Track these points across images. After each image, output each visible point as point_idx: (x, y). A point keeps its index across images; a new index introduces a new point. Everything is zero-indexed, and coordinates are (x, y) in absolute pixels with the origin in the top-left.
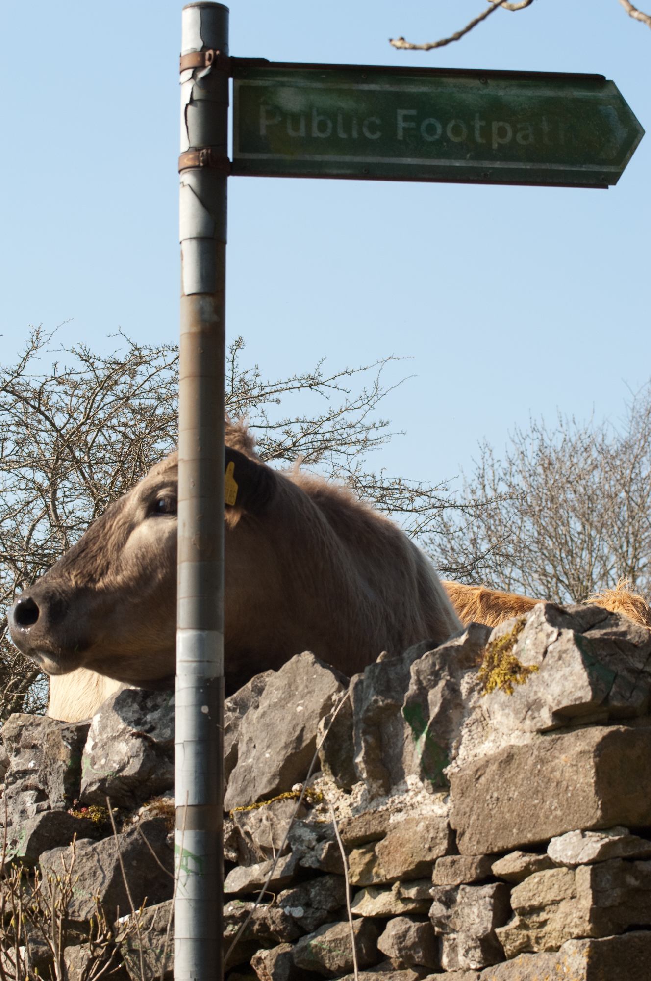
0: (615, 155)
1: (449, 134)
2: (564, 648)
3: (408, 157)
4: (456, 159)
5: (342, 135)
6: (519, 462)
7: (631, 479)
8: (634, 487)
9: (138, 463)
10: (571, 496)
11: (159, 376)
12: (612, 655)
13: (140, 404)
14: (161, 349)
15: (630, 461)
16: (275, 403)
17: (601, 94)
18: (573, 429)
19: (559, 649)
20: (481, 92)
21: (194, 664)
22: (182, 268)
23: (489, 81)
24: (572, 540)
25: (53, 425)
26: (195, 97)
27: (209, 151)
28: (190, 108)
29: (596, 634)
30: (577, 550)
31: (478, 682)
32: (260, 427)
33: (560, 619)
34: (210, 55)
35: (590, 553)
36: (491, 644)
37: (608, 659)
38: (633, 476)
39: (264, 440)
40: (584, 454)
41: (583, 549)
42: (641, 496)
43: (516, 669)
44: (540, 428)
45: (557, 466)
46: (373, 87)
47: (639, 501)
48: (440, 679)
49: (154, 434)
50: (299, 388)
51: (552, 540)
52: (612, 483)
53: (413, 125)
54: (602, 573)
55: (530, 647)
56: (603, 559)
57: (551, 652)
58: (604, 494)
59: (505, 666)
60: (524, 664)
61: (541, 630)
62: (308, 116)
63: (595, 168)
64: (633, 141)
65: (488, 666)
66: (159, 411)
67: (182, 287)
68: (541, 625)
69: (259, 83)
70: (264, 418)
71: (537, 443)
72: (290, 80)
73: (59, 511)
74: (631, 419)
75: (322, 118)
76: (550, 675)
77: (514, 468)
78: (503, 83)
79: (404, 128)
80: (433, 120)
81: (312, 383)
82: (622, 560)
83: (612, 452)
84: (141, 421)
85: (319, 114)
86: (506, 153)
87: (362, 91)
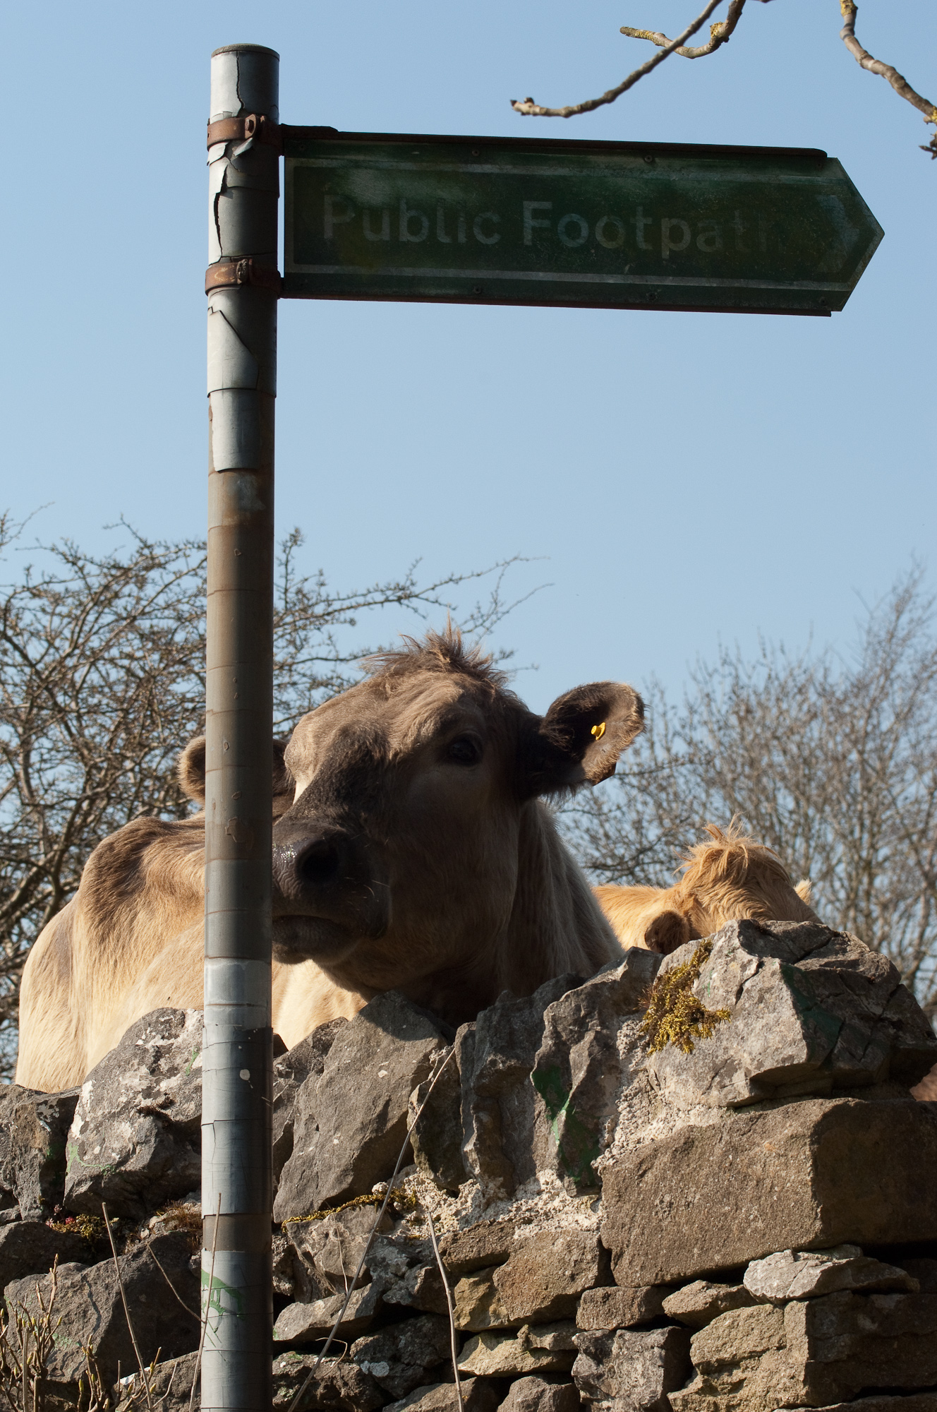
0: (840, 266)
1: (599, 237)
2: (767, 985)
3: (539, 270)
4: (610, 272)
5: (444, 239)
6: (703, 709)
7: (867, 734)
8: (870, 745)
9: (149, 713)
10: (778, 758)
11: (179, 585)
12: (837, 995)
13: (152, 627)
14: (182, 546)
15: (863, 707)
16: (348, 626)
17: (820, 179)
18: (781, 662)
19: (760, 985)
20: (645, 176)
21: (228, 1009)
22: (211, 433)
23: (657, 160)
24: (781, 823)
25: (25, 656)
26: (230, 183)
27: (250, 263)
28: (222, 198)
29: (813, 964)
30: (788, 837)
31: (642, 1034)
32: (326, 659)
33: (761, 942)
34: (251, 122)
35: (807, 840)
36: (660, 979)
37: (830, 1000)
38: (869, 728)
39: (332, 678)
40: (799, 698)
41: (796, 835)
42: (881, 759)
43: (697, 1015)
44: (733, 658)
45: (759, 714)
46: (488, 168)
47: (878, 765)
48: (587, 1030)
49: (171, 670)
50: (382, 603)
51: (751, 822)
52: (839, 739)
53: (546, 223)
54: (824, 869)
55: (717, 983)
56: (826, 850)
57: (748, 991)
58: (826, 754)
59: (681, 1010)
60: (709, 1008)
61: (734, 959)
62: (394, 211)
63: (813, 286)
64: (867, 246)
65: (657, 1011)
66: (179, 637)
67: (212, 460)
68: (733, 951)
69: (323, 163)
70: (331, 647)
71: (729, 682)
72: (368, 158)
73: (34, 783)
74: (865, 645)
75: (413, 213)
76: (746, 1025)
77: (696, 718)
78: (677, 163)
79: (533, 229)
80: (575, 217)
81: (403, 595)
82: (853, 850)
83: (839, 694)
84: (153, 650)
85: (408, 210)
86: (681, 264)
87: (473, 175)
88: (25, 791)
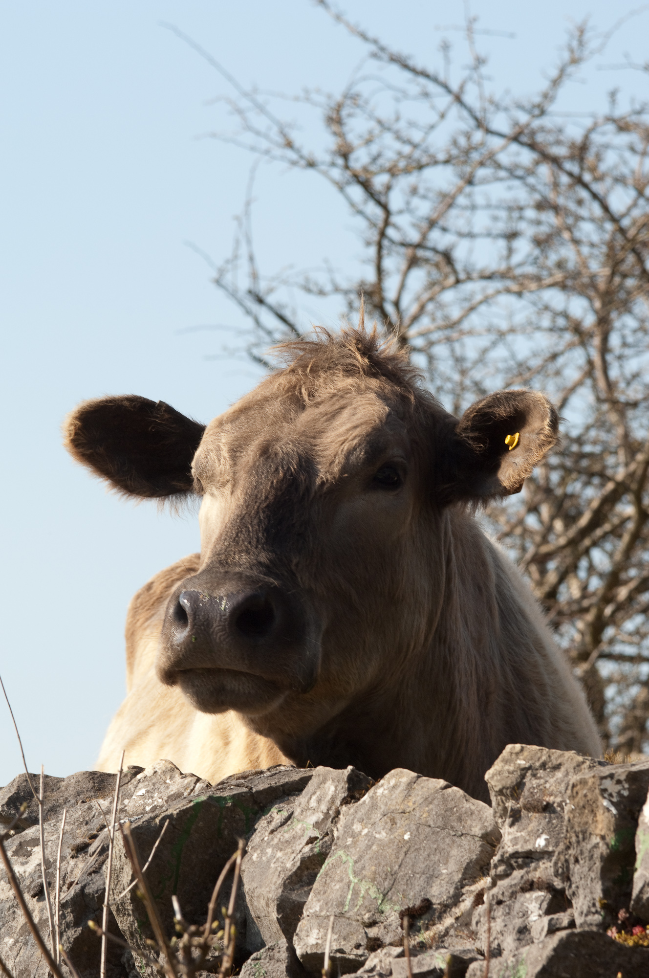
25: (605, 208)
73: (614, 373)
88: (602, 384)
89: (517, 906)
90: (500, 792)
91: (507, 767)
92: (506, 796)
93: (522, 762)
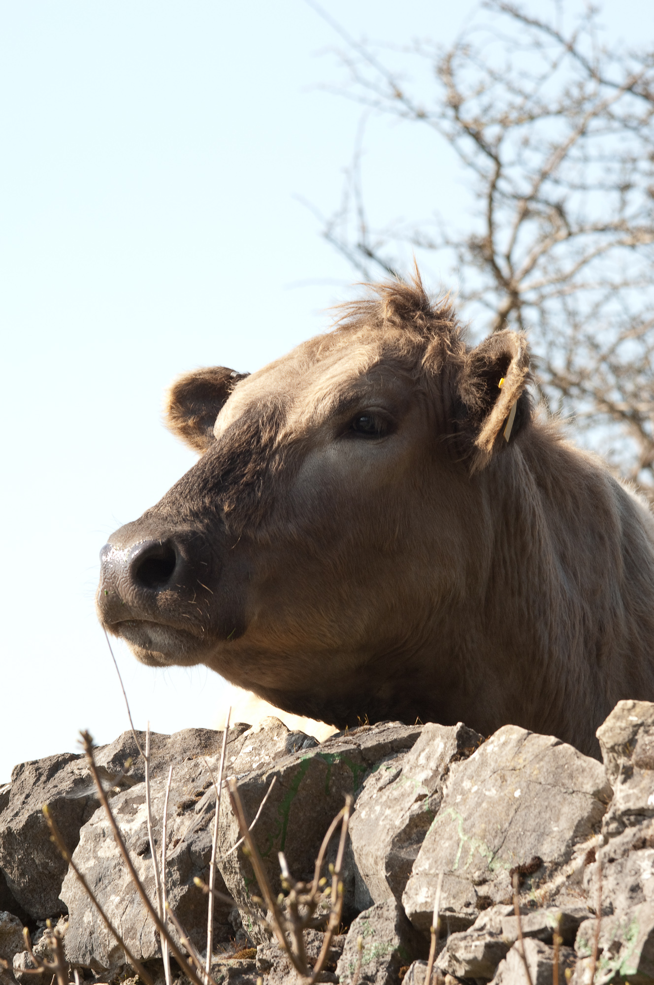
89: (629, 864)
90: (612, 749)
91: (618, 724)
92: (618, 753)
93: (634, 719)
